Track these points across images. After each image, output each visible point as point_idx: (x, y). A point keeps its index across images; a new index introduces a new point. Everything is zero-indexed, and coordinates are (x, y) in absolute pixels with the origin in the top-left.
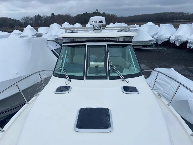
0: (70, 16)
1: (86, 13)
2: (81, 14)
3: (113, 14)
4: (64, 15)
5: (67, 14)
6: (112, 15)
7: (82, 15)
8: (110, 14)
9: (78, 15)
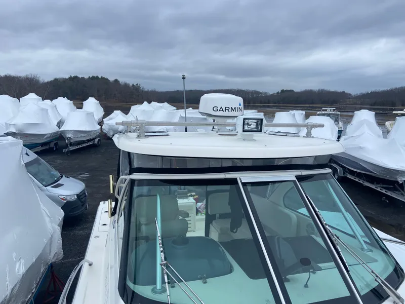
0: (37, 81)
1: (76, 77)
2: (63, 78)
3: (135, 84)
4: (20, 77)
5: (30, 77)
6: (133, 85)
7: (65, 80)
8: (129, 84)
9: (56, 80)
